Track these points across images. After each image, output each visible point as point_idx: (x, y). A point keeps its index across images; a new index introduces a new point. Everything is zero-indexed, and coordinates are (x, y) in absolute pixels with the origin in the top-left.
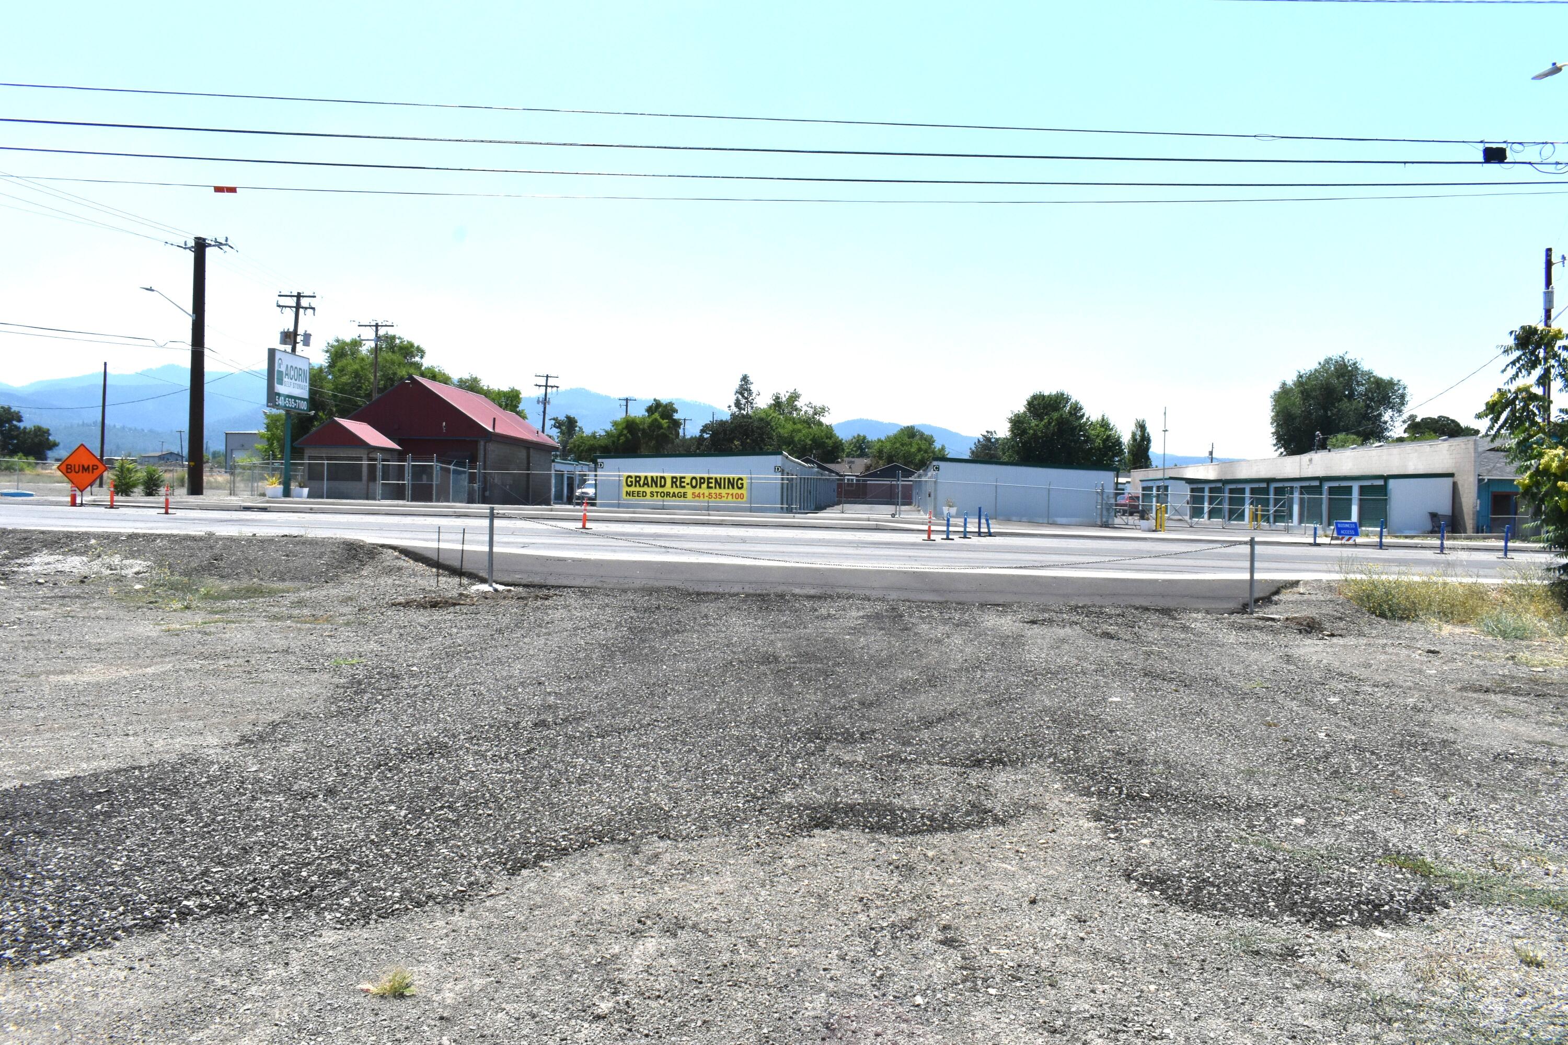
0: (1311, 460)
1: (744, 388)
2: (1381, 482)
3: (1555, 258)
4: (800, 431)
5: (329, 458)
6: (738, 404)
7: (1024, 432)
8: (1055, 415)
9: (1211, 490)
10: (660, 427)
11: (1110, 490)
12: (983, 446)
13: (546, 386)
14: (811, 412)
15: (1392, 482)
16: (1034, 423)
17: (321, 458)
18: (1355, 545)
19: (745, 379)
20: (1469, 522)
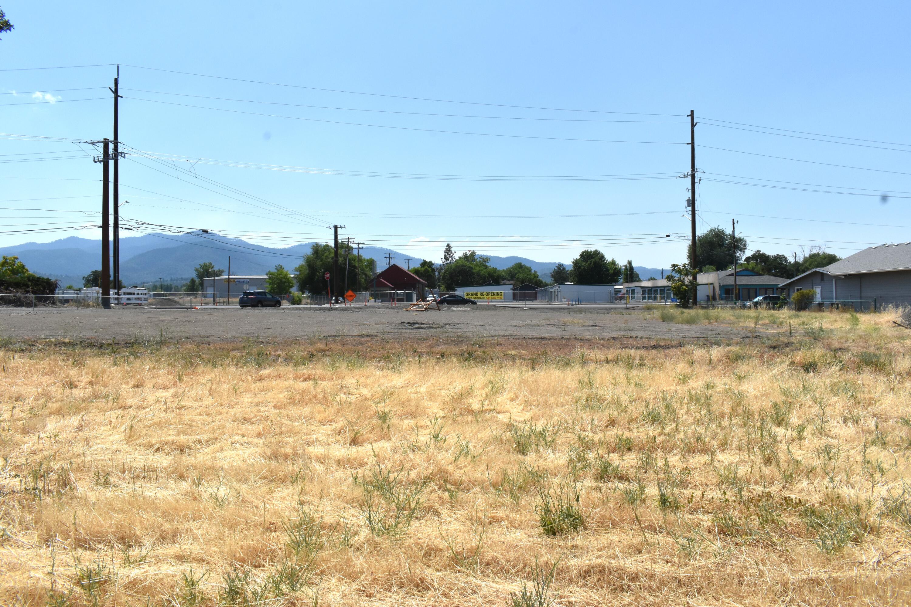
1: (448, 251)
3: (735, 222)
4: (482, 270)
6: (445, 257)
7: (579, 267)
8: (593, 260)
9: (661, 290)
10: (428, 271)
11: (613, 292)
12: (557, 272)
13: (390, 258)
14: (482, 260)
15: (698, 287)
16: (584, 264)
19: (448, 246)
20: (717, 297)
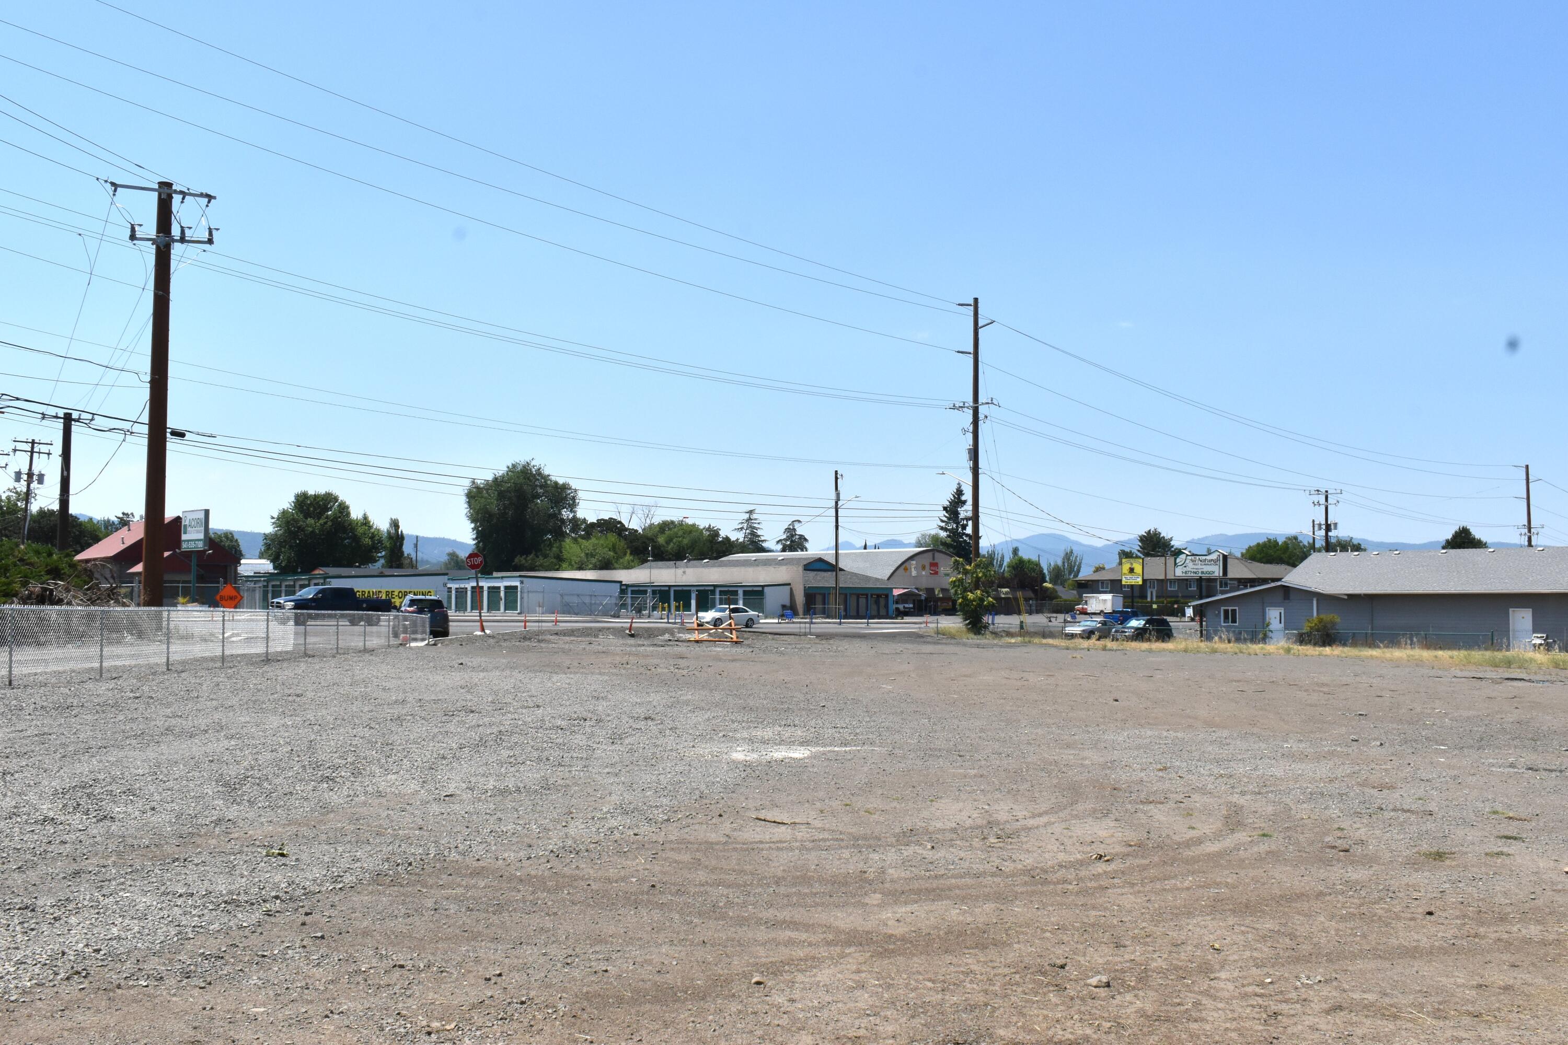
0: (684, 572)
2: (760, 589)
5: (184, 582)
8: (327, 513)
15: (766, 589)
17: (178, 582)
18: (793, 623)
